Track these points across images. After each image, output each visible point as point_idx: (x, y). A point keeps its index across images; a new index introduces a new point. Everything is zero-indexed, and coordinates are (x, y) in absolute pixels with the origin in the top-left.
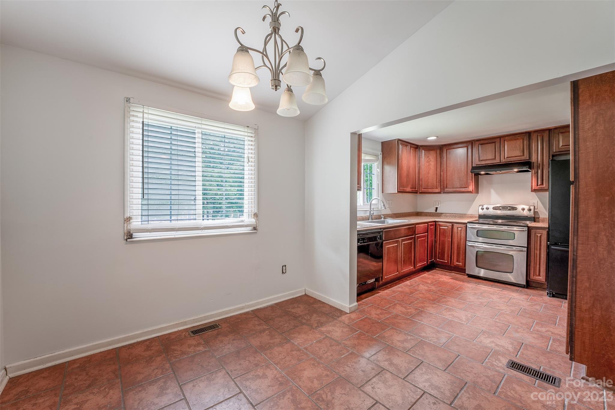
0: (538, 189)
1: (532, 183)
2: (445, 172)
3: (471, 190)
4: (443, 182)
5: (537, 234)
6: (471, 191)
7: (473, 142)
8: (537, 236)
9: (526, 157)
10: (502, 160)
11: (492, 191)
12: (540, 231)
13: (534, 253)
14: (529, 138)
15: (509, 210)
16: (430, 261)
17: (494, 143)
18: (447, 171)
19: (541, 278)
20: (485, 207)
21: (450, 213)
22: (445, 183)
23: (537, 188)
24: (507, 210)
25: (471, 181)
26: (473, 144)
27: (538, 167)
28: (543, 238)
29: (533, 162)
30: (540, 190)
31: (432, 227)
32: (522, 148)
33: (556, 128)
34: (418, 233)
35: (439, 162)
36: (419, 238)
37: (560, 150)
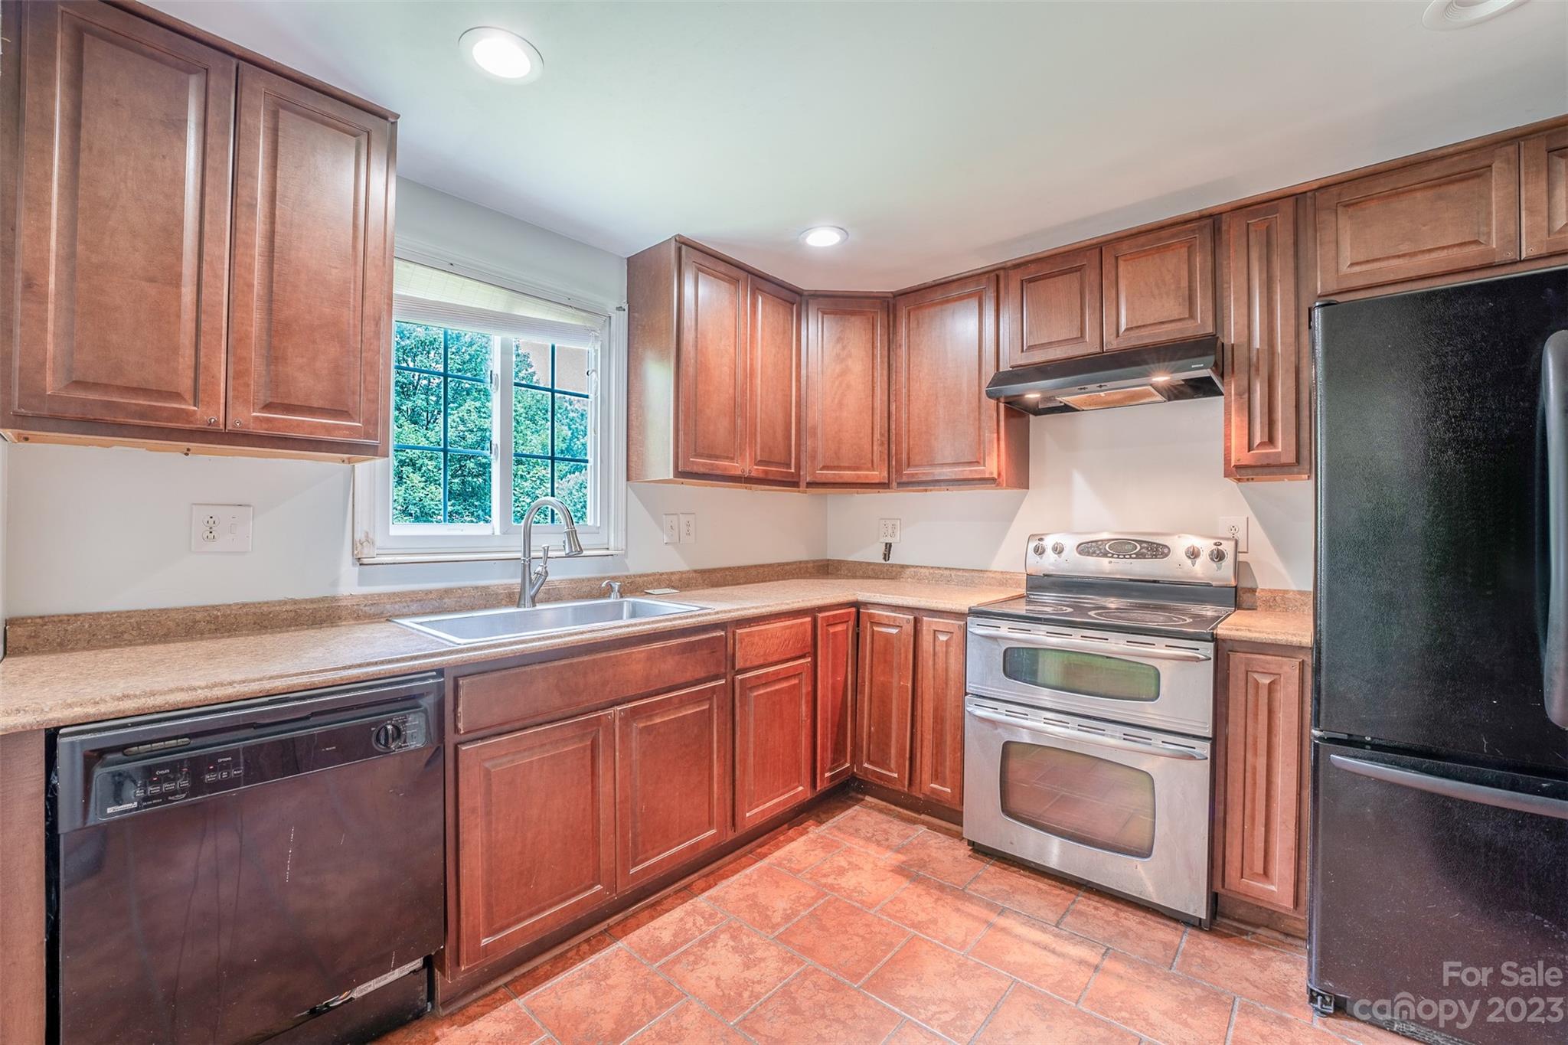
0: (1253, 464)
1: (1228, 437)
2: (904, 401)
3: (992, 473)
4: (898, 444)
5: (1256, 676)
6: (995, 475)
7: (1002, 273)
8: (1257, 683)
9: (1201, 324)
10: (1109, 343)
11: (1079, 481)
12: (1268, 663)
13: (1242, 766)
14: (1214, 241)
15: (1140, 556)
16: (827, 775)
17: (1076, 271)
18: (912, 398)
19: (1273, 888)
20: (1049, 542)
21: (932, 568)
22: (904, 446)
23: (1247, 458)
24: (1131, 558)
25: (995, 435)
26: (1002, 285)
27: (1252, 368)
28: (1280, 695)
29: (1233, 345)
30: (1262, 466)
31: (840, 628)
32: (1184, 284)
33: (1325, 187)
34: (748, 665)
35: (882, 362)
36: (752, 689)
37: (1345, 285)
